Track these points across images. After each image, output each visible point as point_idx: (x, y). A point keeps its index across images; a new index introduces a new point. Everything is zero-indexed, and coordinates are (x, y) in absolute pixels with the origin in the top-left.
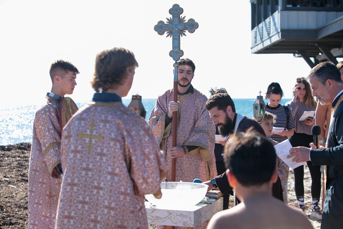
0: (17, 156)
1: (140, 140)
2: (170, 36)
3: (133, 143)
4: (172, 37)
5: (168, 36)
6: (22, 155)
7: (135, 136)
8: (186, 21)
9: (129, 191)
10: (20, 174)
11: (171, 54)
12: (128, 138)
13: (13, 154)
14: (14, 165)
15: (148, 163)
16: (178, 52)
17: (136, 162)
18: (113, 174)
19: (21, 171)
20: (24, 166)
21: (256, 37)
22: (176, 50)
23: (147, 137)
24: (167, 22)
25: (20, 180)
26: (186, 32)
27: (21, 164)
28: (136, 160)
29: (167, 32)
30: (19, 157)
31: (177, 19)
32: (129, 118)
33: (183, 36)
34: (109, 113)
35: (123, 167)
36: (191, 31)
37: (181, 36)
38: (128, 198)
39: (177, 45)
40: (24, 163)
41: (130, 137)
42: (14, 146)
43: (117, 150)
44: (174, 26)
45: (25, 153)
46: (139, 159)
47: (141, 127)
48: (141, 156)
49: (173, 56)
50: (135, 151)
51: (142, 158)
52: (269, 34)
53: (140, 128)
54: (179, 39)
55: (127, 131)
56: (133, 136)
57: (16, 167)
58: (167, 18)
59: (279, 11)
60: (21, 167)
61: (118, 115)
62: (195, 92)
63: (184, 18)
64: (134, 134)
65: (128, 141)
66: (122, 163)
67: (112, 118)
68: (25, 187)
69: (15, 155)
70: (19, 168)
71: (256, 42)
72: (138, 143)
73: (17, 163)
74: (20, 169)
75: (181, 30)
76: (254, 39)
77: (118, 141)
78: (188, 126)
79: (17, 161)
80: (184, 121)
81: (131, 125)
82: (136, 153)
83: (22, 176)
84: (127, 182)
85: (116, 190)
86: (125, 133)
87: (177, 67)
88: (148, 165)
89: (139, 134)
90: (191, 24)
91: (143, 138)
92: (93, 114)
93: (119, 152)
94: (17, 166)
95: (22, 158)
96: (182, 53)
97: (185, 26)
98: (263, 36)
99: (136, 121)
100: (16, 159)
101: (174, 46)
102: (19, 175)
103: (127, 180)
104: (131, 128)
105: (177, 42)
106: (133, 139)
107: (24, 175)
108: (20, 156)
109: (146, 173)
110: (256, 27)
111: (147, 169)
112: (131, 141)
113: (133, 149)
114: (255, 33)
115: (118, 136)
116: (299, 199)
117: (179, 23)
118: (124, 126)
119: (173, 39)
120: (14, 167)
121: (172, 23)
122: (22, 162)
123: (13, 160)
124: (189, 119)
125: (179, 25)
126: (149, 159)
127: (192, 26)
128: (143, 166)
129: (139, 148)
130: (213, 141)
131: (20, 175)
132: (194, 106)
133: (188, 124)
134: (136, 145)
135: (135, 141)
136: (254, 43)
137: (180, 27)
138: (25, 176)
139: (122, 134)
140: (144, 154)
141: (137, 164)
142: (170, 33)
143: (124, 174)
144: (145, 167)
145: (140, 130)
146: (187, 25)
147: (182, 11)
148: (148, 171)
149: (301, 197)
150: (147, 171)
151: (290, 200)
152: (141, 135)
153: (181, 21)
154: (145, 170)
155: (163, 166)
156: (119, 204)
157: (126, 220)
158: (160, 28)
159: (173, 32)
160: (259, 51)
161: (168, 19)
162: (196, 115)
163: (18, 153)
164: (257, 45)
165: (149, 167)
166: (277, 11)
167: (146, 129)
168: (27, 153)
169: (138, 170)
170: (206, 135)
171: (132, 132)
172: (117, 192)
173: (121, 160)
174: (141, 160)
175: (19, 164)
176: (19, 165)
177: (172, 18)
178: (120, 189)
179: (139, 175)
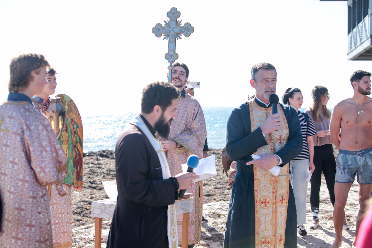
0: (91, 163)
1: (39, 134)
2: (166, 39)
3: (31, 136)
4: (168, 40)
5: (165, 38)
6: (96, 162)
7: (34, 130)
8: (183, 25)
9: (27, 178)
10: (89, 180)
11: (167, 57)
12: (27, 132)
13: (86, 160)
14: (86, 172)
15: (45, 154)
16: (173, 54)
17: (33, 153)
18: (13, 163)
19: (92, 178)
20: (96, 173)
21: (351, 43)
22: (171, 53)
23: (45, 131)
24: (164, 25)
25: (87, 186)
26: (181, 35)
27: (93, 171)
28: (33, 151)
29: (164, 35)
30: (92, 163)
31: (174, 23)
32: (31, 115)
33: (179, 39)
34: (15, 110)
35: (21, 157)
36: (186, 34)
37: (177, 40)
38: (26, 185)
39: (172, 48)
40: (97, 170)
41: (28, 131)
42: (96, 153)
43: (17, 142)
44: (170, 29)
45: (100, 160)
46: (36, 150)
47: (41, 123)
48: (38, 148)
49: (168, 59)
50: (32, 143)
51: (39, 149)
52: (361, 39)
53: (39, 124)
54: (175, 42)
55: (26, 125)
56: (32, 130)
57: (88, 174)
58: (164, 21)
59: (369, 15)
60: (93, 174)
61: (21, 112)
62: (186, 97)
63: (180, 22)
64: (34, 129)
65: (27, 133)
66: (20, 154)
67: (16, 115)
68: (84, 193)
69: (88, 161)
70: (90, 174)
71: (351, 48)
72: (36, 136)
73: (89, 170)
74: (91, 176)
75: (177, 33)
76: (349, 45)
77: (19, 134)
78: (178, 130)
79: (89, 167)
80: (175, 125)
81: (32, 121)
82: (34, 144)
83: (92, 183)
84: (25, 171)
85: (15, 177)
86: (25, 127)
87: (171, 69)
88: (45, 156)
89: (38, 128)
90: (187, 28)
91: (41, 132)
92: (3, 110)
93: (18, 144)
94: (89, 172)
95: (96, 165)
96: (177, 56)
97: (181, 29)
98: (356, 41)
99: (37, 118)
100: (88, 166)
101: (169, 49)
102: (88, 182)
103: (25, 169)
104: (31, 123)
105: (172, 45)
106: (32, 133)
107: (94, 182)
108: (94, 163)
109: (44, 163)
110: (352, 32)
111: (44, 159)
112: (30, 134)
113: (30, 141)
114: (351, 38)
115: (18, 130)
116: (314, 211)
117: (175, 27)
118: (25, 121)
119: (169, 42)
120: (85, 174)
121: (169, 26)
122: (95, 168)
123: (85, 166)
124: (179, 123)
125: (175, 29)
126: (46, 151)
127: (188, 30)
128: (40, 156)
129: (37, 140)
130: (201, 145)
131: (90, 182)
132: (185, 111)
133: (178, 128)
134: (35, 138)
135: (33, 134)
136: (349, 49)
137: (177, 30)
138: (95, 184)
139: (22, 129)
140: (42, 146)
141: (34, 155)
142: (167, 36)
143: (21, 163)
144: (43, 158)
145: (38, 125)
146: (183, 29)
147: (179, 14)
148: (46, 161)
149: (317, 209)
150: (44, 161)
151: (325, 211)
152: (39, 130)
153: (178, 24)
154: (42, 161)
155: (61, 158)
156: (18, 189)
157: (23, 204)
158: (158, 30)
159: (169, 34)
160: (354, 57)
161: (166, 22)
162: (187, 119)
163: (92, 160)
164: (352, 51)
165: (46, 158)
166: (368, 15)
167: (45, 124)
168: (102, 159)
169: (35, 159)
170: (195, 138)
171: (31, 126)
172: (16, 179)
173: (20, 151)
174: (38, 151)
175: (91, 170)
176: (91, 172)
177: (169, 21)
178: (19, 176)
179: (36, 164)
